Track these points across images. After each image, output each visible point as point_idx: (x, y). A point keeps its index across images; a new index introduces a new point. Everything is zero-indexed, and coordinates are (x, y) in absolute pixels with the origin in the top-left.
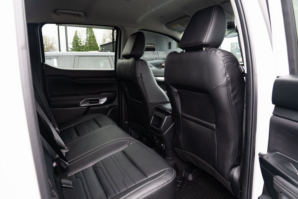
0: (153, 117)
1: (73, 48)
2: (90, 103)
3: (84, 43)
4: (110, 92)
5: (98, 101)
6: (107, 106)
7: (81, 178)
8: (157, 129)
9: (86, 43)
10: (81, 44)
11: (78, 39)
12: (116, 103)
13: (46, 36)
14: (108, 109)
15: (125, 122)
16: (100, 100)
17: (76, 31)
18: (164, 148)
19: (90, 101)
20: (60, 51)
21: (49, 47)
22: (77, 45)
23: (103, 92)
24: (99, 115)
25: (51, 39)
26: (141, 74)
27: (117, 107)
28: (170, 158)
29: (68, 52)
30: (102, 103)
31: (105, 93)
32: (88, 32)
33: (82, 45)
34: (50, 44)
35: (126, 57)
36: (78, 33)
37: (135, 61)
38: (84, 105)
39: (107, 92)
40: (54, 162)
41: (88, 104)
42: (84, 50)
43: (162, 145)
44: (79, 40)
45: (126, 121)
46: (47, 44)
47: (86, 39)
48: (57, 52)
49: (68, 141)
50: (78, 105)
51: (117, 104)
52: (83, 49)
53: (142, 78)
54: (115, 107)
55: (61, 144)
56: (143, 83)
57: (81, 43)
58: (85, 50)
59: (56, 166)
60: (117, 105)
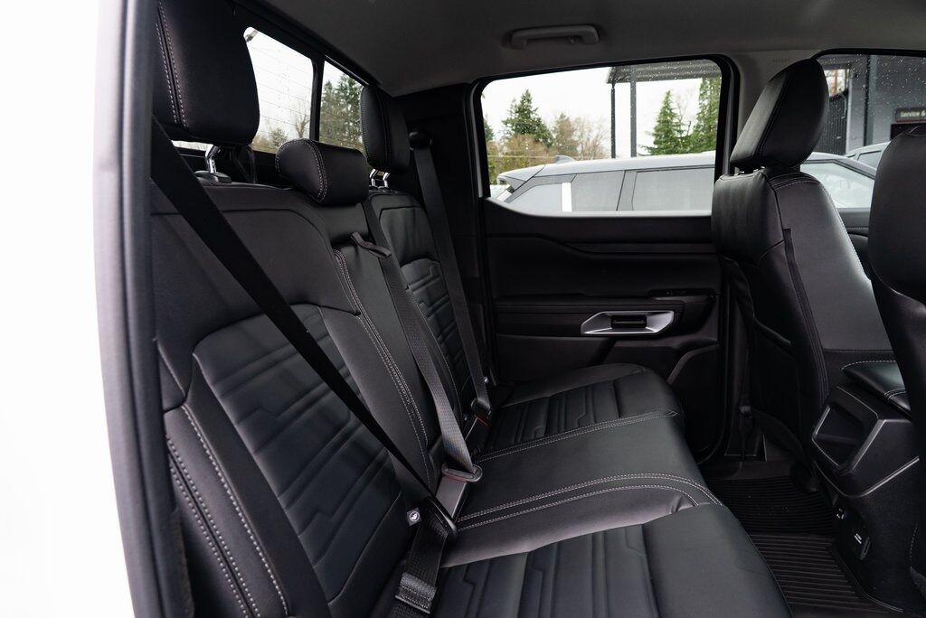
0: (828, 410)
1: (656, 147)
2: (615, 327)
3: (692, 126)
4: (689, 292)
5: (642, 322)
6: (676, 342)
7: (474, 585)
8: (835, 467)
9: (698, 126)
10: (681, 132)
11: (673, 116)
12: (709, 334)
13: (582, 118)
14: (679, 353)
15: (738, 405)
16: (649, 318)
17: (668, 93)
18: (863, 555)
19: (616, 322)
20: (614, 156)
21: (589, 150)
22: (667, 136)
23: (663, 293)
24: (638, 370)
25: (596, 125)
26: (786, 232)
27: (713, 347)
28: (894, 608)
29: (634, 159)
30: (655, 330)
31: (669, 296)
32: (705, 93)
33: (684, 135)
34: (591, 140)
35: (746, 165)
36: (672, 98)
37: (767, 181)
38: (596, 331)
39: (676, 293)
40: (412, 508)
41: (607, 331)
42: (688, 149)
43: (858, 538)
44: (675, 120)
45: (745, 404)
46: (585, 139)
47: (698, 114)
48: (606, 162)
49: (513, 442)
50: (576, 331)
51: (715, 339)
52: (685, 146)
53: (789, 247)
54: (706, 349)
55: (458, 452)
56: (792, 266)
57: (682, 128)
58: (693, 151)
59: (416, 525)
60: (712, 343)
